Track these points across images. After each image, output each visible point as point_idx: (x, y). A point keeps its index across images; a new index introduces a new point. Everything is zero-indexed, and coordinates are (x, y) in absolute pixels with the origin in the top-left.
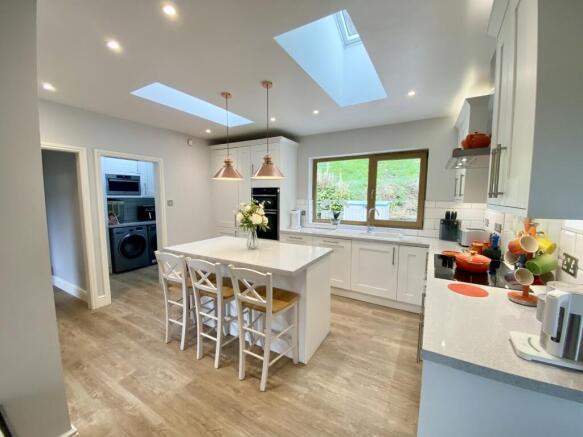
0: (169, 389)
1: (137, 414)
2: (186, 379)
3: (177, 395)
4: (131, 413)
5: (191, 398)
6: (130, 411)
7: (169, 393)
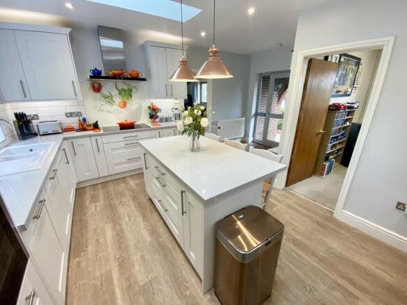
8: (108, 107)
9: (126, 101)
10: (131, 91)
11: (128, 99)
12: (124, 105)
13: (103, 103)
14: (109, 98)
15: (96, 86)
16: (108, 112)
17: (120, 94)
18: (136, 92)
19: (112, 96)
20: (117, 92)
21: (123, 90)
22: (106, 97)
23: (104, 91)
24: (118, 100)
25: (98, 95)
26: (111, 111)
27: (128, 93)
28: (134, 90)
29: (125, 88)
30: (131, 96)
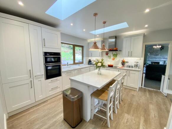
0: (132, 119)
1: (144, 124)
2: (126, 115)
3: (133, 116)
4: (145, 125)
5: (132, 112)
6: (145, 126)
7: (133, 118)
8: (109, 60)
9: (115, 58)
10: (117, 54)
11: (115, 57)
12: (114, 59)
13: (108, 58)
14: (110, 57)
15: (107, 53)
16: (109, 61)
17: (113, 56)
18: (119, 55)
19: (110, 56)
20: (112, 55)
21: (114, 54)
22: (109, 56)
23: (109, 55)
24: (112, 57)
25: (107, 56)
26: (110, 61)
27: (116, 55)
28: (118, 54)
29: (115, 53)
30: (117, 56)
